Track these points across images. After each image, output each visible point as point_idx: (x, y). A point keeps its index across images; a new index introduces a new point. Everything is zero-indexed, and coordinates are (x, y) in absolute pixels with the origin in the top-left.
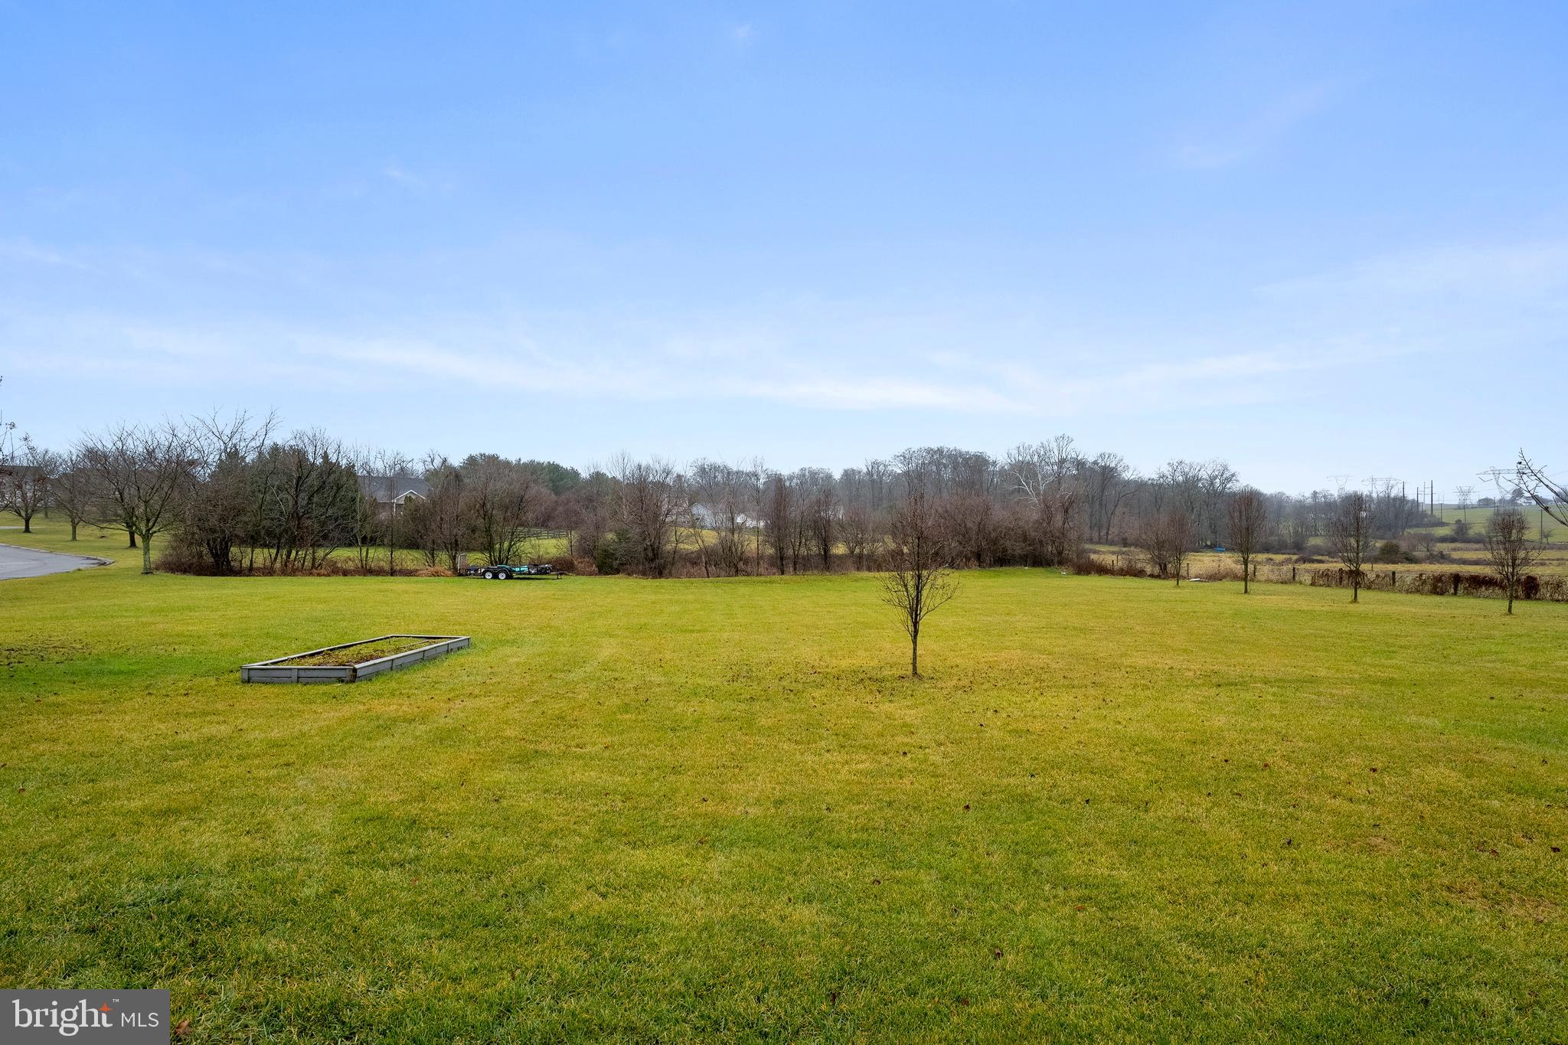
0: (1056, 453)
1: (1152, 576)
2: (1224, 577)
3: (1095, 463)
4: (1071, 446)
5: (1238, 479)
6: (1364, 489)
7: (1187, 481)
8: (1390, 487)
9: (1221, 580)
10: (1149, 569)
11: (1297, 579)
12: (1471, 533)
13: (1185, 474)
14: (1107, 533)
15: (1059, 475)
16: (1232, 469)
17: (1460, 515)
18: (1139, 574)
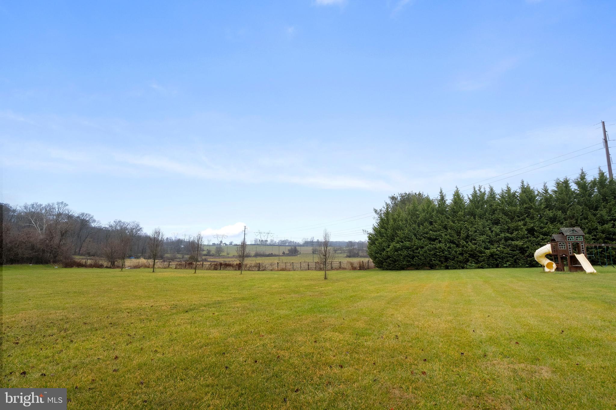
0: (57, 210)
1: (107, 267)
2: (141, 267)
3: (78, 217)
4: (67, 207)
5: (143, 230)
6: (182, 237)
7: (121, 229)
8: (190, 238)
9: (139, 268)
10: (105, 264)
11: (170, 267)
12: (211, 253)
13: (121, 227)
14: (80, 250)
15: (56, 221)
16: (141, 226)
17: (208, 248)
18: (101, 266)
